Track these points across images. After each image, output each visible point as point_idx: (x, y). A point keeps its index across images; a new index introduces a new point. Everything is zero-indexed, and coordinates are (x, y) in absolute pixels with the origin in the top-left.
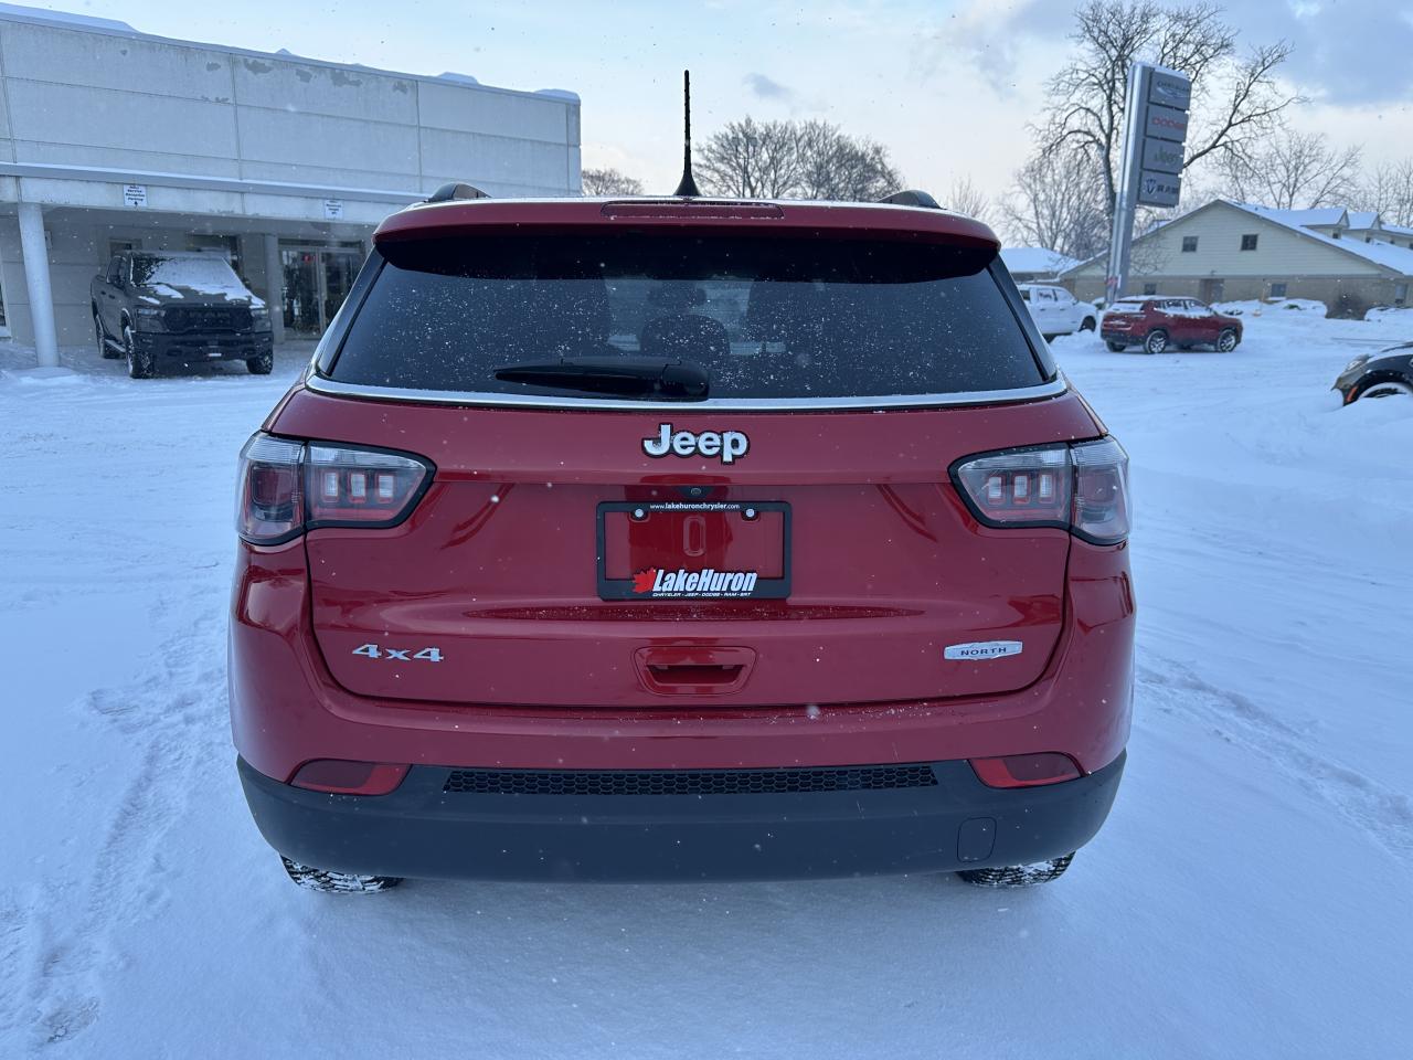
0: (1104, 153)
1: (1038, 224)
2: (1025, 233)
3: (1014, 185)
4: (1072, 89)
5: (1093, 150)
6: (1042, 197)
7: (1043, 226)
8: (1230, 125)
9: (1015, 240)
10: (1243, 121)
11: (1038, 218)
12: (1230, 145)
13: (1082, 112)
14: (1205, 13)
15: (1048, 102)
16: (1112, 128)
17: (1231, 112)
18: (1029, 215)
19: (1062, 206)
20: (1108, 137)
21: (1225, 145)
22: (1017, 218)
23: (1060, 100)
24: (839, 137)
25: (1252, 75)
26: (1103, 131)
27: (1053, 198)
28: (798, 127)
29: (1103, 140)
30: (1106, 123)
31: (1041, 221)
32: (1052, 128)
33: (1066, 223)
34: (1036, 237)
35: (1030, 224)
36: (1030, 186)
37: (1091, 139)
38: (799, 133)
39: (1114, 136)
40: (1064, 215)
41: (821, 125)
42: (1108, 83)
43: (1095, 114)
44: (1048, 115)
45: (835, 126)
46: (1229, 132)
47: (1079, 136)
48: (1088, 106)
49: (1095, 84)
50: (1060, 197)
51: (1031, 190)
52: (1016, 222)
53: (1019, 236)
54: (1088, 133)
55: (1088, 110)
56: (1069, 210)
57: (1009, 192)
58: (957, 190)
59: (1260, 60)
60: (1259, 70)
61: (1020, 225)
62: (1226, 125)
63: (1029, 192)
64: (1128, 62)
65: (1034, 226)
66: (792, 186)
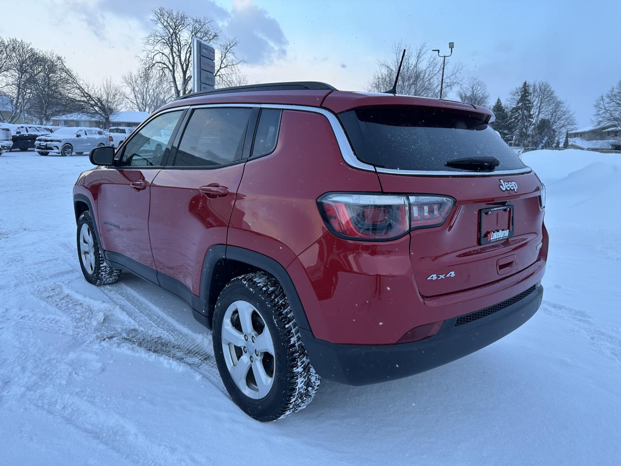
0: (172, 73)
1: (137, 102)
2: (131, 105)
3: (123, 83)
4: (155, 43)
5: (167, 71)
6: (137, 89)
7: (139, 102)
8: (221, 68)
9: (127, 108)
10: (225, 67)
11: (136, 99)
12: (221, 76)
13: (161, 54)
14: (207, 21)
15: (145, 47)
16: (174, 63)
17: (220, 63)
18: (132, 96)
19: (146, 94)
20: (173, 66)
21: (219, 75)
22: (127, 98)
23: (149, 47)
24: (31, 49)
25: (226, 49)
26: (171, 64)
27: (142, 90)
28: (6, 40)
29: (171, 68)
30: (171, 61)
31: (137, 100)
32: (148, 59)
33: (149, 101)
34: (136, 107)
35: (133, 101)
36: (131, 84)
37: (166, 66)
38: (6, 44)
39: (175, 67)
40: (148, 98)
41: (20, 41)
42: (170, 43)
43: (166, 56)
44: (145, 54)
45: (28, 42)
46: (220, 71)
47: (160, 65)
48: (163, 52)
49: (165, 43)
50: (145, 90)
51: (131, 85)
52: (126, 99)
53: (128, 106)
54: (164, 64)
55: (163, 54)
56: (150, 96)
57: (121, 85)
58: (105, 83)
59: (229, 44)
60: (229, 47)
61: (128, 101)
62: (219, 68)
63: (130, 86)
64: (178, 35)
65: (135, 102)
66: (5, 71)
